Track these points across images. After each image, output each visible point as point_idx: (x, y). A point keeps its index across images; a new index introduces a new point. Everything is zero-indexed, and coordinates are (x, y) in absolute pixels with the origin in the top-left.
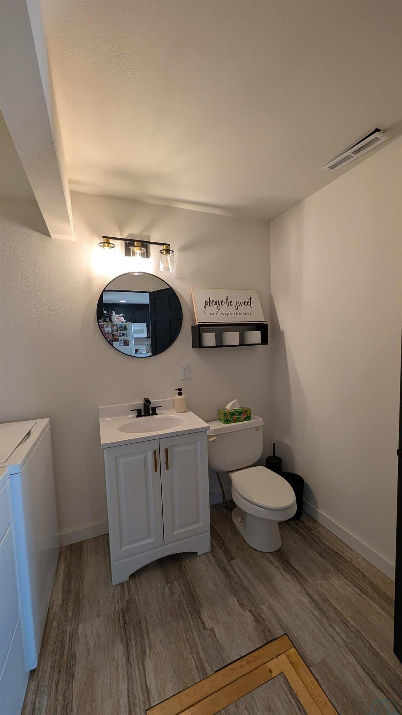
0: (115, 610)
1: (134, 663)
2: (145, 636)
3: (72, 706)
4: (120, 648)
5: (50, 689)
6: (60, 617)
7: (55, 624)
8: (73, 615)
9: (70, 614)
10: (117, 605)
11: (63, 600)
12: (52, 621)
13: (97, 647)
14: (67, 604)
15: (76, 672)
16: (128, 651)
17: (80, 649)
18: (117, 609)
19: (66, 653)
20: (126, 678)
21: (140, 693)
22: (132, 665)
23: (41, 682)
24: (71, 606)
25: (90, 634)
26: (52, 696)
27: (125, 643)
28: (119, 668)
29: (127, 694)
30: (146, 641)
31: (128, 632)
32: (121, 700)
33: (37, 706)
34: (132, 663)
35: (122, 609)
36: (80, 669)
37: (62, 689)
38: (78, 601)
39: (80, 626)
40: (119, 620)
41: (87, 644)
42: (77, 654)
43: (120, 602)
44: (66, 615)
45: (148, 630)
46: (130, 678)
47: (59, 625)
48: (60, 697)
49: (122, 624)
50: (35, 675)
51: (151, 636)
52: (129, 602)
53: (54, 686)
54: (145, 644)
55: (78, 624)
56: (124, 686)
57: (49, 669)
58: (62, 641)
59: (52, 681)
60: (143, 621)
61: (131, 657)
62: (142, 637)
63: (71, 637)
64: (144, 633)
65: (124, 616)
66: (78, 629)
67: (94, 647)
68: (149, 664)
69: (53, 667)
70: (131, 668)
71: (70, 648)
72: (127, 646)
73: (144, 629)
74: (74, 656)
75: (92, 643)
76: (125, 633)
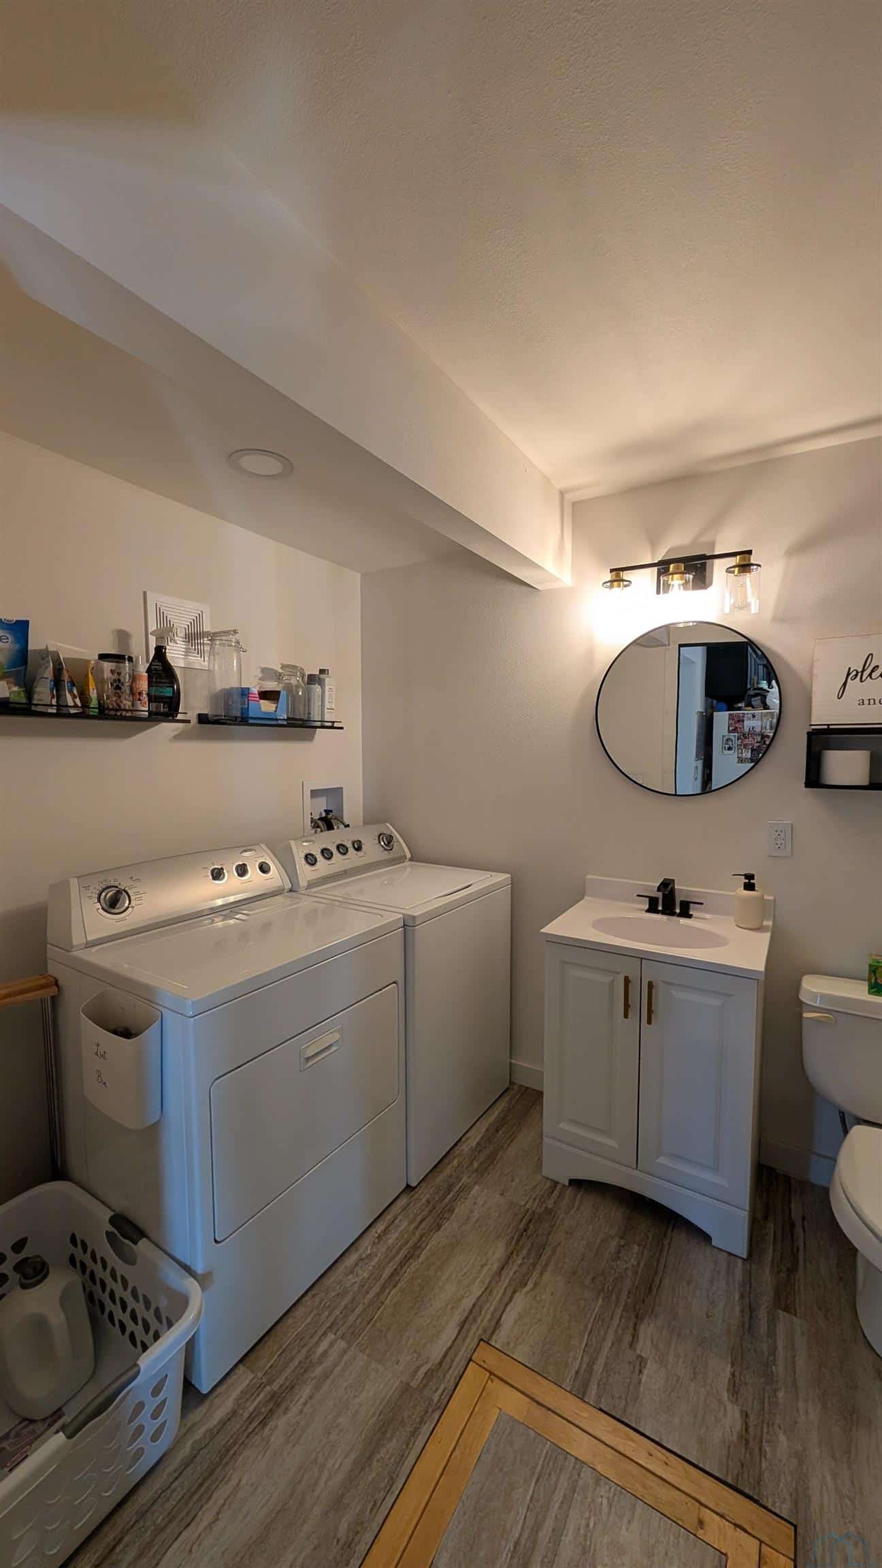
0: (525, 1205)
1: (505, 1281)
2: (539, 1268)
3: (421, 1253)
4: (498, 1251)
5: (415, 1219)
6: (464, 1159)
7: (455, 1162)
8: (477, 1170)
9: (476, 1165)
10: (530, 1202)
11: (478, 1143)
12: (455, 1157)
13: (478, 1223)
14: (479, 1152)
15: (444, 1227)
16: (507, 1262)
17: (462, 1209)
18: (527, 1206)
19: (447, 1200)
20: (485, 1286)
21: (488, 1317)
22: (500, 1281)
23: (412, 1204)
24: (482, 1157)
25: (481, 1203)
26: (412, 1227)
27: (509, 1251)
28: (486, 1269)
29: (474, 1301)
30: (536, 1275)
31: (521, 1242)
32: (464, 1300)
33: (396, 1222)
34: (503, 1277)
35: (534, 1212)
36: (450, 1227)
37: (424, 1229)
38: (492, 1158)
39: (477, 1187)
40: (521, 1220)
41: (472, 1211)
42: (456, 1212)
43: (537, 1201)
44: (471, 1163)
45: (546, 1265)
46: (488, 1290)
47: (458, 1166)
48: (417, 1235)
49: (522, 1226)
50: (412, 1193)
51: (547, 1276)
52: (548, 1211)
53: (419, 1219)
54: (531, 1276)
55: (475, 1183)
56: (477, 1290)
57: (424, 1201)
58: (451, 1186)
59: (420, 1213)
60: (548, 1250)
61: (504, 1273)
62: (534, 1265)
63: (461, 1190)
64: (540, 1261)
65: (530, 1221)
66: (472, 1188)
67: (476, 1222)
68: (520, 1302)
69: (428, 1202)
70: (497, 1283)
71: (454, 1199)
72: (509, 1258)
73: (544, 1258)
74: (452, 1211)
75: (476, 1215)
76: (519, 1240)
